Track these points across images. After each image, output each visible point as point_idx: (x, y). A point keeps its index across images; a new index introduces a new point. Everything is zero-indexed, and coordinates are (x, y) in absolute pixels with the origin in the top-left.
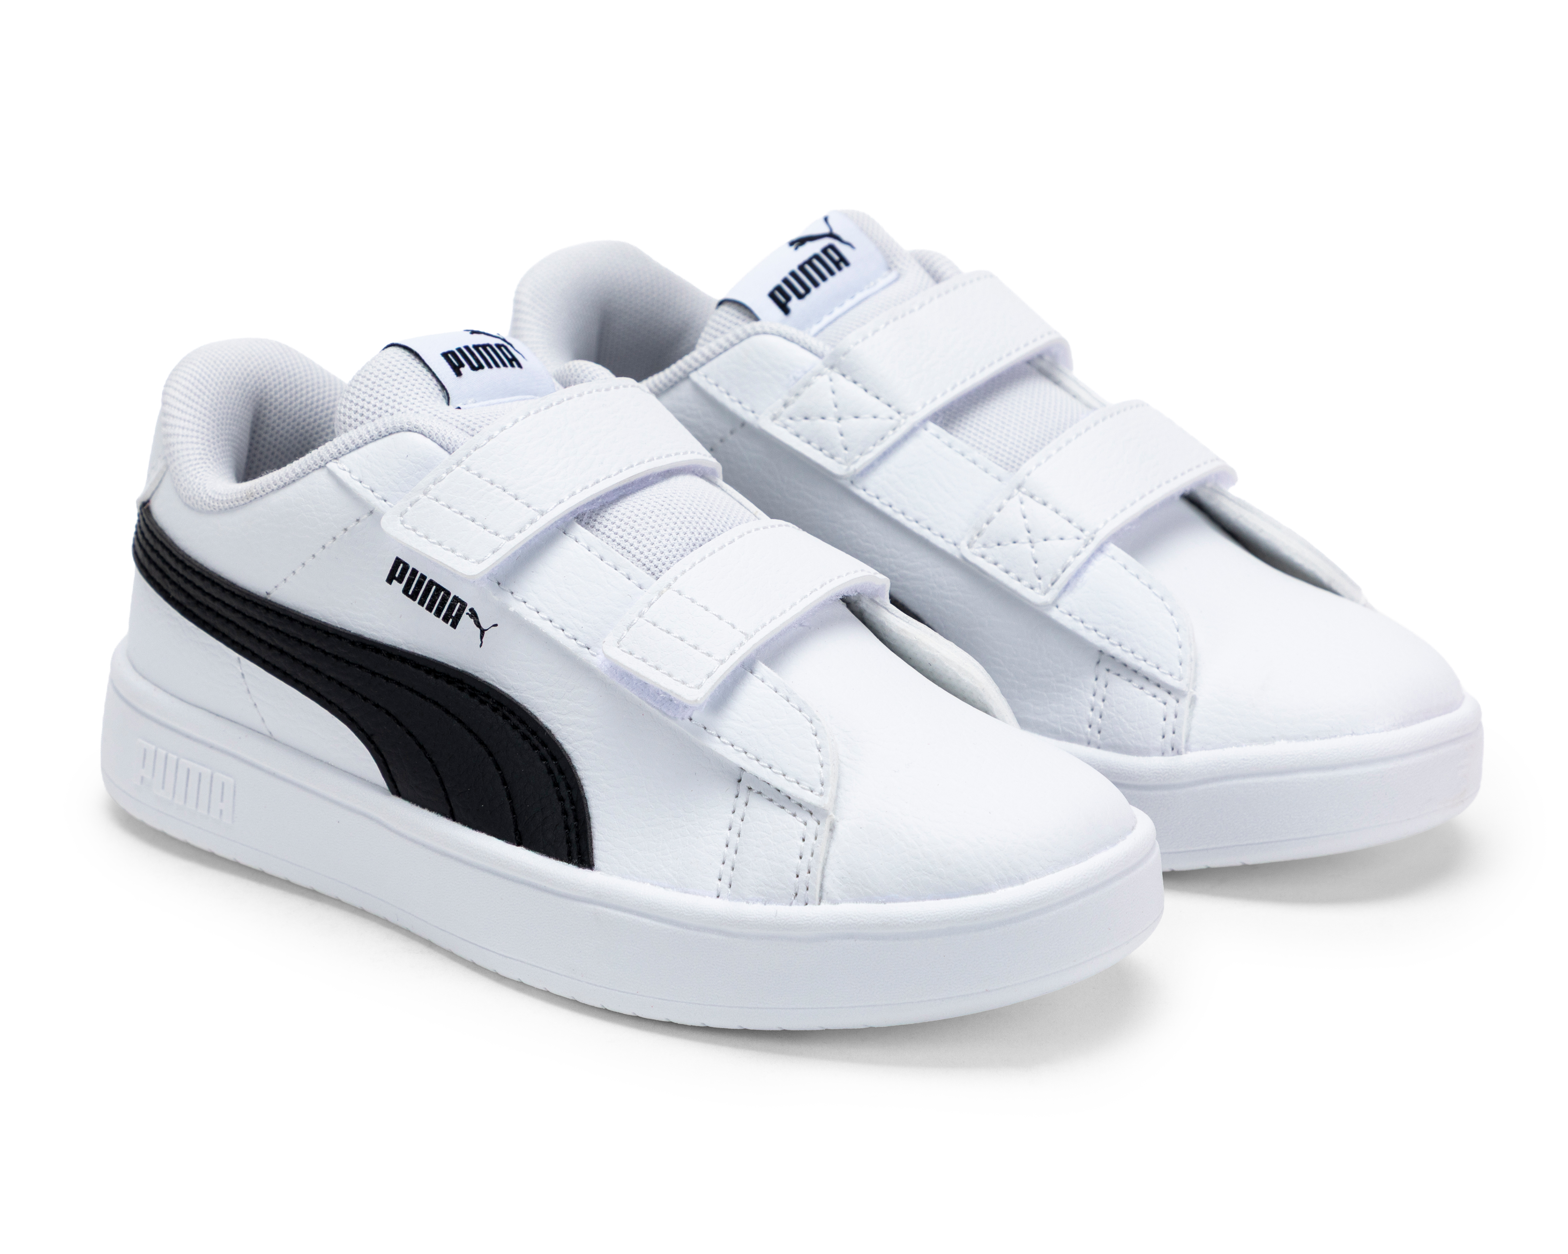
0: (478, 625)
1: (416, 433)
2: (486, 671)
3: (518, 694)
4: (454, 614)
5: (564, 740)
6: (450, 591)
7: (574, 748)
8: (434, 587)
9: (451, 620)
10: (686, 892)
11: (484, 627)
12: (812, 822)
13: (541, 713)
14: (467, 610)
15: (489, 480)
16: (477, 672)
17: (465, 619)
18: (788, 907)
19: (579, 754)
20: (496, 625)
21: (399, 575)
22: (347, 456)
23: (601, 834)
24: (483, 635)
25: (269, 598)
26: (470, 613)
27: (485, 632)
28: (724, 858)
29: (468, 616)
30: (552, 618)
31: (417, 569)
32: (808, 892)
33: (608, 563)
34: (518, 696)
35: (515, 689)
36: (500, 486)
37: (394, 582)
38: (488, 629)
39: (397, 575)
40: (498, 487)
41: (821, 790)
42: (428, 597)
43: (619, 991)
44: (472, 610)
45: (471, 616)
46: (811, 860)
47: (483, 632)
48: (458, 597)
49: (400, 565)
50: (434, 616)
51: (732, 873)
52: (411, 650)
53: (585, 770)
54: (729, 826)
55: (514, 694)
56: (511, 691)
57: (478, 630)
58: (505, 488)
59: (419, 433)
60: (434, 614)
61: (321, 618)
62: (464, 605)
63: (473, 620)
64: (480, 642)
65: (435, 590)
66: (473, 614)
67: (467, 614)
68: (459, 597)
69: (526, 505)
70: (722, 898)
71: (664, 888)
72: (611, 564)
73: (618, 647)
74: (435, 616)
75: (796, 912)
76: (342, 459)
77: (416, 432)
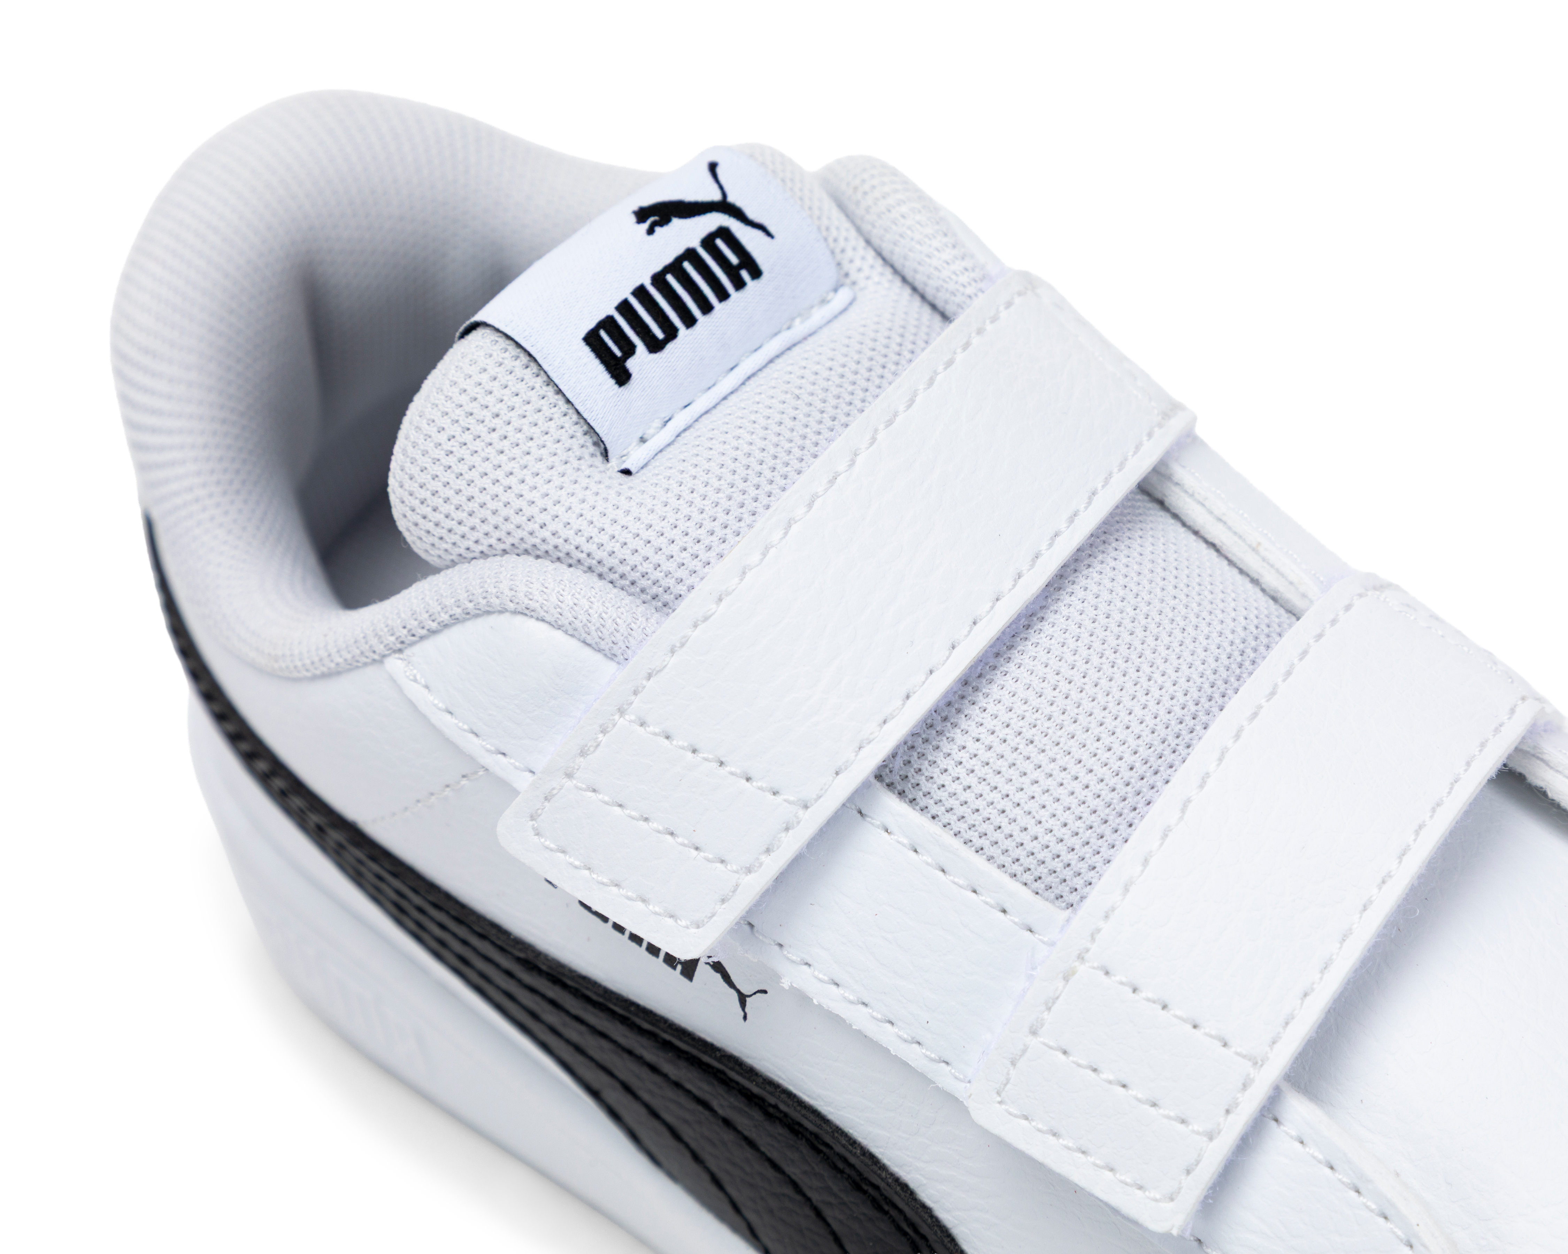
0: (730, 982)
9: (679, 966)
11: (742, 989)
15: (686, 744)
16: (749, 1057)
17: (705, 971)
20: (764, 992)
24: (745, 1003)
27: (747, 999)
29: (709, 966)
33: (956, 880)
36: (711, 756)
38: (751, 996)
40: (706, 759)
45: (714, 968)
47: (742, 997)
57: (734, 993)
58: (723, 759)
60: (646, 950)
64: (743, 1013)
66: (719, 967)
67: (707, 963)
69: (769, 791)
72: (961, 882)
73: (998, 1103)
74: (649, 953)
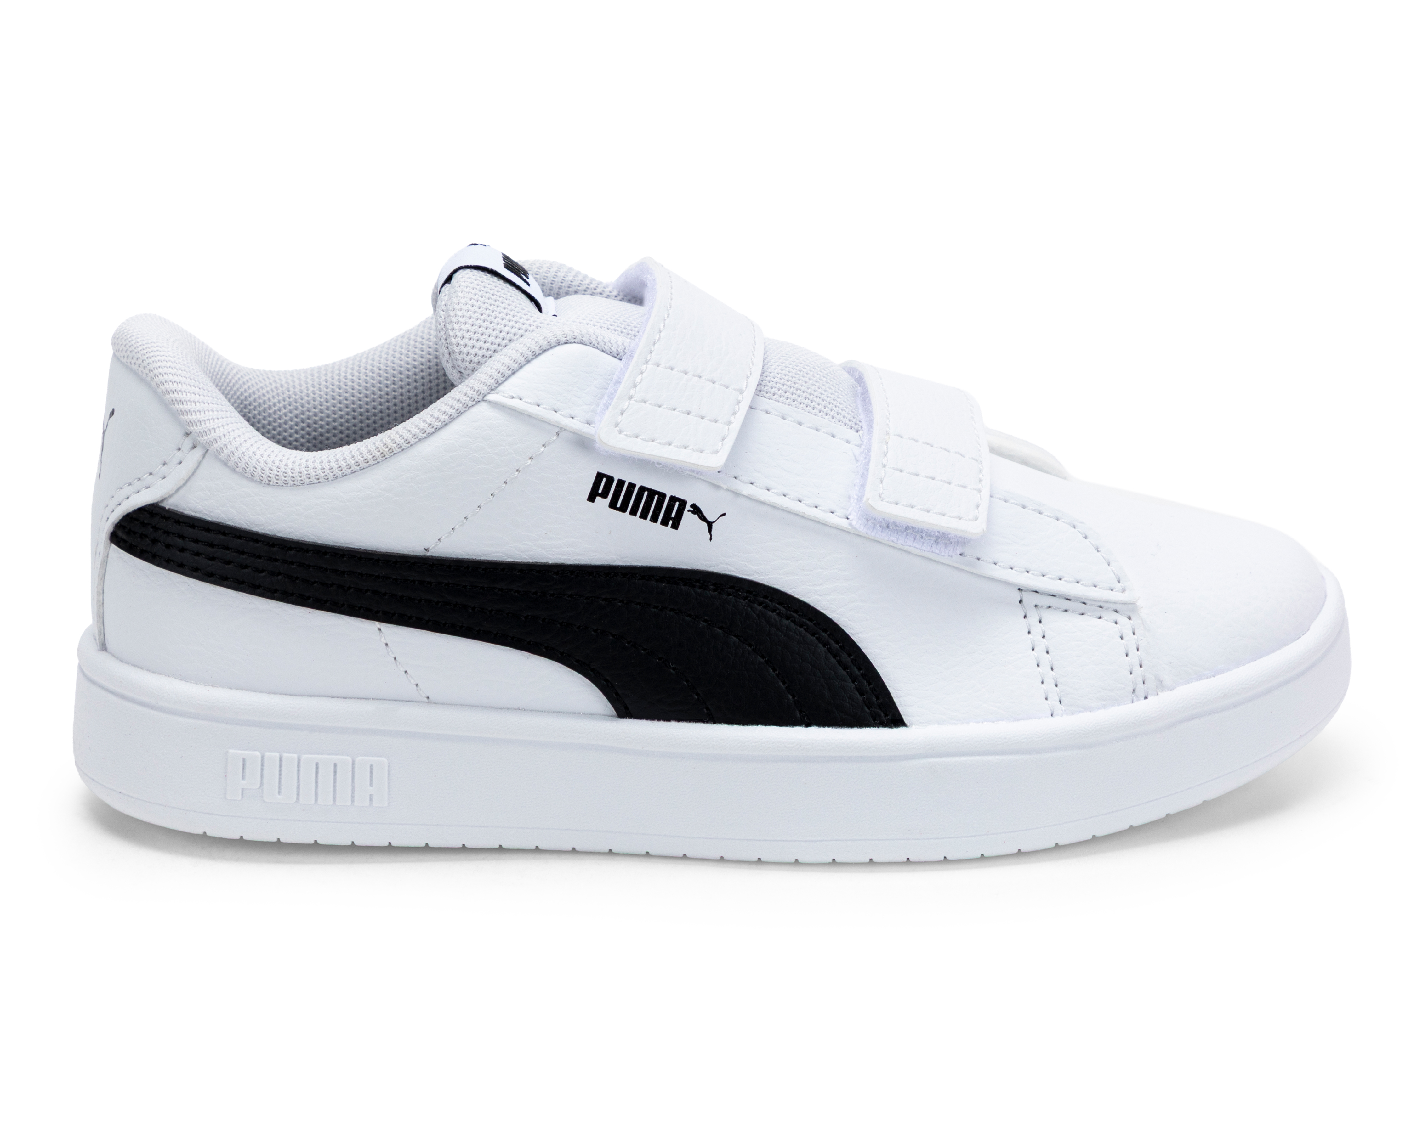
0: (703, 518)
1: (574, 344)
2: (721, 563)
3: (763, 577)
4: (673, 515)
5: (826, 610)
6: (665, 493)
7: (839, 615)
8: (646, 493)
9: (671, 522)
10: (1018, 720)
11: (710, 519)
12: (1122, 619)
13: (794, 590)
14: (688, 507)
15: (681, 370)
16: (711, 567)
17: (688, 517)
18: (1131, 705)
19: (847, 619)
20: (724, 515)
21: (603, 491)
22: (505, 383)
23: (898, 690)
24: (712, 528)
25: (428, 554)
26: (692, 509)
27: (713, 524)
28: (1042, 678)
29: (690, 513)
30: (785, 492)
31: (623, 479)
32: (1146, 685)
33: (808, 426)
34: (764, 579)
35: (758, 573)
36: (695, 374)
37: (598, 498)
38: (716, 521)
39: (600, 491)
40: (693, 376)
41: (1121, 586)
42: (640, 504)
43: (965, 837)
44: (694, 506)
45: (693, 512)
46: (1140, 654)
47: (710, 525)
48: (675, 496)
49: (602, 480)
50: (650, 522)
51: (1058, 690)
52: (628, 564)
53: (858, 634)
54: (1031, 647)
55: (759, 578)
56: (754, 577)
57: (705, 525)
58: (700, 375)
59: (578, 343)
60: (650, 520)
61: (506, 558)
62: (683, 503)
63: (696, 516)
64: (710, 536)
65: (648, 496)
66: (696, 510)
67: (689, 511)
68: (677, 496)
70: (1058, 715)
71: (993, 722)
72: (811, 427)
73: (882, 501)
74: (652, 522)
75: (1141, 707)
76: (501, 388)
77: (575, 342)
